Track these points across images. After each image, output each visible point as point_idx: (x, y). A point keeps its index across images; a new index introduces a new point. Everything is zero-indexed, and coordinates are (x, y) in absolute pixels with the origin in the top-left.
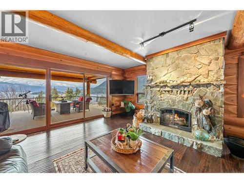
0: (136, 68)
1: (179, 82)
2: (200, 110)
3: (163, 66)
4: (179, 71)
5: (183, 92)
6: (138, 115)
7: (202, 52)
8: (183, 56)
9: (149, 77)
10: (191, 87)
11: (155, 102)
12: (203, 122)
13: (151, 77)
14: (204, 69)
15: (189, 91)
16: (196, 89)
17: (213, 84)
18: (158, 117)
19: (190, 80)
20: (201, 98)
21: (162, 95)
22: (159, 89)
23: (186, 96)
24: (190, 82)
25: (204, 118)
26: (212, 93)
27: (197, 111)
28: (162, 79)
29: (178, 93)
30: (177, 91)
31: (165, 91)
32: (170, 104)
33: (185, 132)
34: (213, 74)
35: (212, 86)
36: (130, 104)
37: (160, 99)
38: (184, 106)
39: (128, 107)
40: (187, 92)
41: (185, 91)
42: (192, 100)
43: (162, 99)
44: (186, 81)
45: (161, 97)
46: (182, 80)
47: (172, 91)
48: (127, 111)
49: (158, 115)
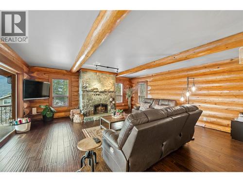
4: (102, 84)
5: (105, 95)
10: (108, 92)
20: (111, 97)
21: (95, 97)
27: (110, 103)
30: (102, 94)
31: (97, 94)
38: (105, 101)
42: (108, 98)
44: (106, 90)
48: (48, 117)
49: (92, 110)
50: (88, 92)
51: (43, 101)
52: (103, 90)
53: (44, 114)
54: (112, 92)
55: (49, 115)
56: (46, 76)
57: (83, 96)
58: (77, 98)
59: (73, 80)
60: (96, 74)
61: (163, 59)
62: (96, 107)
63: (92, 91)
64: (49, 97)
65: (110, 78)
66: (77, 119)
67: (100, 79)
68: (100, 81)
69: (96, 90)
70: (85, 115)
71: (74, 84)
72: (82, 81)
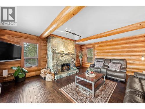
9: (54, 48)
24: (70, 53)
25: (74, 64)
27: (72, 62)
31: (63, 56)
32: (65, 62)
38: (69, 61)
41: (69, 56)
48: (21, 78)
49: (60, 68)
50: (57, 54)
51: (15, 63)
52: (67, 53)
53: (17, 75)
54: (73, 54)
55: (21, 76)
56: (17, 40)
57: (53, 57)
58: (45, 59)
59: (42, 44)
60: (62, 40)
61: (127, 27)
62: (63, 66)
63: (60, 53)
64: (20, 58)
65: (71, 43)
66: (49, 78)
67: (64, 44)
68: (65, 46)
69: (63, 53)
70: (55, 74)
71: (43, 48)
72: (52, 45)
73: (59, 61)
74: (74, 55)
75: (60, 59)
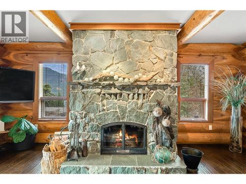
0: (39, 46)
1: (132, 80)
2: (158, 120)
3: (104, 51)
4: (130, 63)
5: (136, 96)
6: (52, 146)
7: (158, 42)
8: (135, 41)
9: (78, 67)
10: (146, 88)
11: (92, 115)
12: (162, 136)
13: (84, 67)
14: (160, 65)
15: (144, 95)
16: (152, 91)
17: (170, 86)
18: (97, 142)
19: (145, 78)
20: (159, 104)
21: (105, 102)
22: (98, 90)
23: (140, 102)
24: (146, 81)
25: (164, 131)
26: (169, 97)
27: (154, 123)
28: (105, 73)
29: (131, 96)
30: (129, 95)
31: (110, 94)
32: (118, 116)
33: (140, 156)
34: (168, 72)
35: (169, 88)
36: (25, 124)
37: (101, 109)
38: (137, 117)
39: (19, 130)
40: (141, 96)
41: (139, 95)
42: (148, 107)
43: (105, 108)
44: (141, 79)
45: (103, 105)
46: (136, 77)
47: (121, 95)
49: (97, 139)
50: (88, 87)
54: (164, 87)
63: (94, 83)
69: (106, 83)
73: (94, 111)
74: (166, 93)
75: (98, 105)
